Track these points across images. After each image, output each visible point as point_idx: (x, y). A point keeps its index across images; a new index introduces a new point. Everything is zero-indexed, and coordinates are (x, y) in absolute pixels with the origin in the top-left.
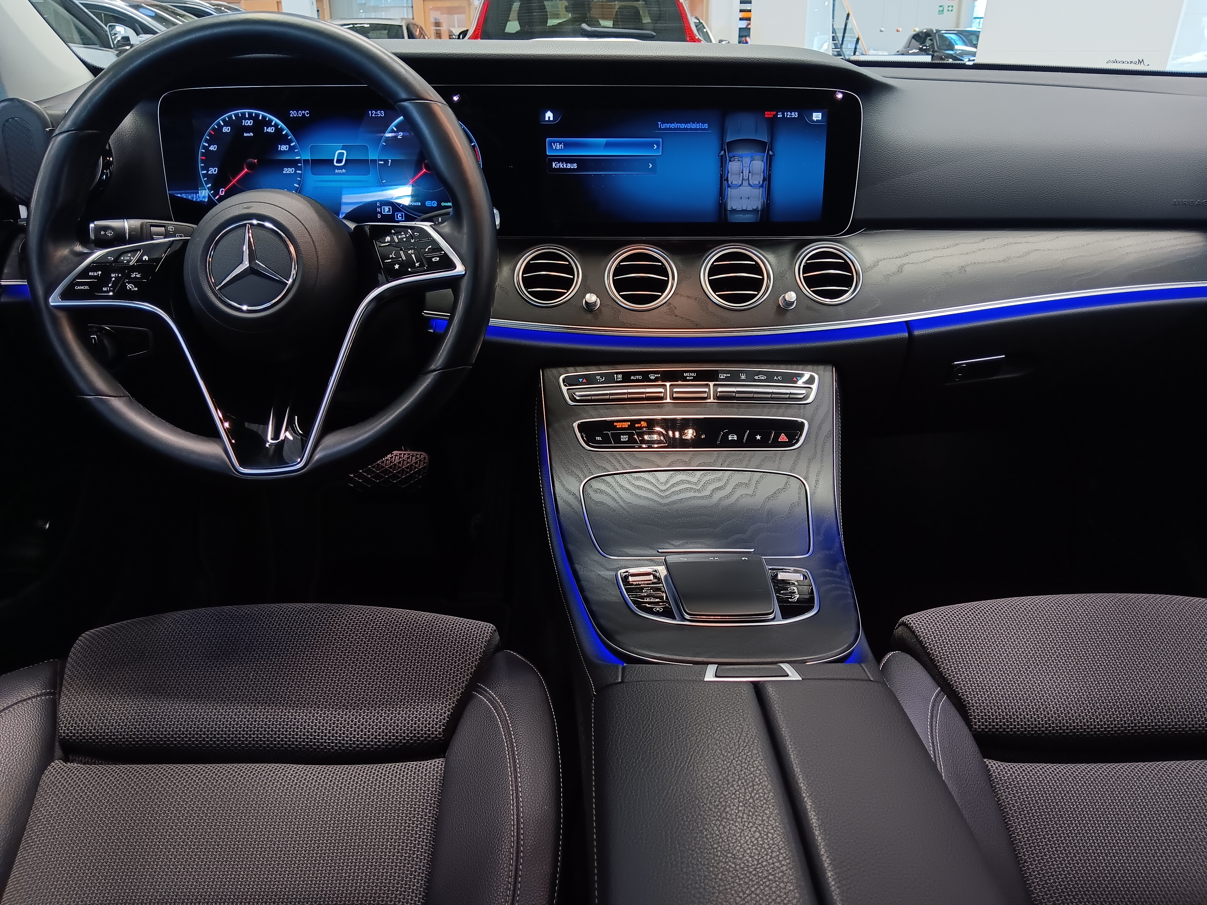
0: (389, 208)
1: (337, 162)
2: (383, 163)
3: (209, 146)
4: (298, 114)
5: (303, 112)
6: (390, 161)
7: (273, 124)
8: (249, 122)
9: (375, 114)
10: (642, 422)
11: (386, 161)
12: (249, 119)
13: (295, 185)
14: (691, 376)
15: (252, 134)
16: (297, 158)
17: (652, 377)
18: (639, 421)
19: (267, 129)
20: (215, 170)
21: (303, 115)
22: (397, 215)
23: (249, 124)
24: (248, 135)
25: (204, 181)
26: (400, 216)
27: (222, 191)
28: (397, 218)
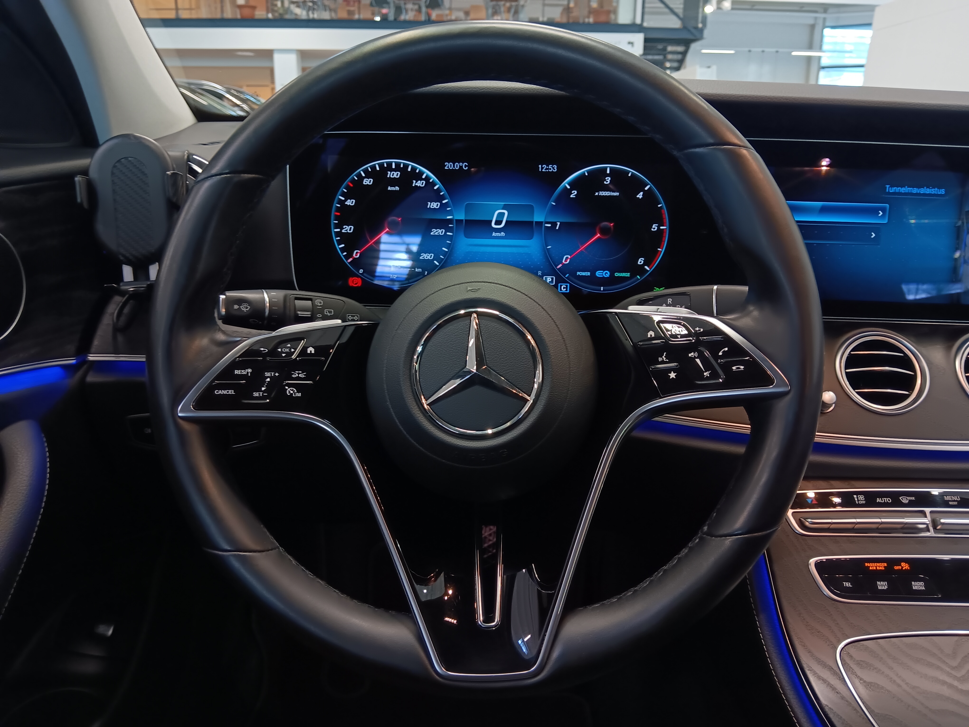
0: (552, 279)
1: (496, 224)
2: (549, 225)
3: (346, 200)
4: (454, 167)
5: (461, 164)
6: (559, 223)
7: (424, 177)
8: (395, 173)
9: (546, 169)
10: (903, 564)
11: (554, 224)
12: (395, 170)
13: (444, 249)
14: (954, 501)
15: (397, 188)
16: (448, 217)
17: (905, 500)
18: (898, 561)
19: (416, 183)
20: (351, 228)
21: (461, 167)
22: (561, 286)
23: (395, 176)
24: (393, 189)
25: (337, 240)
26: (564, 288)
27: (357, 253)
28: (561, 290)
